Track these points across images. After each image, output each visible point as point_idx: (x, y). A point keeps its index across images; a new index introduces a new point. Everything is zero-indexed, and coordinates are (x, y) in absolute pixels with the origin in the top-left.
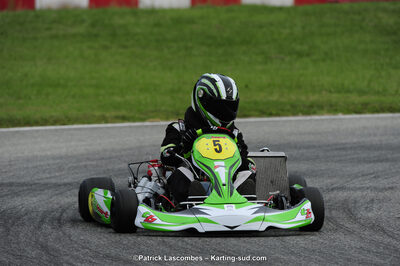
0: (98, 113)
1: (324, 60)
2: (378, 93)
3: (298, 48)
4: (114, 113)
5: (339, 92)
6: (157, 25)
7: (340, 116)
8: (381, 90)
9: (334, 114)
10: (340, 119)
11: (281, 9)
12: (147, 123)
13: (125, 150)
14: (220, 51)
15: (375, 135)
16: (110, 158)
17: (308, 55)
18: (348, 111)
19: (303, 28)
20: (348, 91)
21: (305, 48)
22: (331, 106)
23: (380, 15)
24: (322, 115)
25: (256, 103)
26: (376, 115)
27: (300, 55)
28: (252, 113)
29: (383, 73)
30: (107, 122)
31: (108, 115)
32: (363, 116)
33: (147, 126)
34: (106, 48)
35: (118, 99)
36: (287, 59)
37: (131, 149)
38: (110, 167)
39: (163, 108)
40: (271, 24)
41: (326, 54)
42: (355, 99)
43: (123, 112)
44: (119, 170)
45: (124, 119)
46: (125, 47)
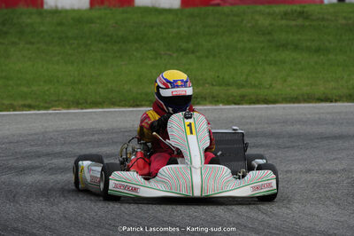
0: (6, 102)
1: (207, 57)
2: (255, 86)
3: (184, 45)
4: (21, 103)
5: (220, 85)
6: (60, 24)
7: (221, 106)
8: (257, 83)
9: (216, 105)
10: (221, 109)
11: (169, 11)
12: (50, 111)
13: (31, 135)
14: (116, 48)
15: (251, 123)
16: (17, 142)
17: (193, 52)
18: (228, 102)
19: (189, 28)
20: (228, 85)
21: (190, 46)
22: (213, 97)
23: (257, 17)
24: (205, 105)
25: (147, 94)
26: (252, 106)
27: (186, 52)
28: (143, 103)
29: (259, 69)
30: (14, 110)
31: (15, 103)
32: (241, 106)
33: (50, 114)
34: (14, 44)
35: (25, 89)
36: (175, 55)
37: (36, 134)
38: (17, 150)
39: (65, 98)
40: (161, 25)
41: (209, 51)
42: (234, 91)
43: (29, 102)
44: (26, 152)
45: (30, 107)
46: (32, 43)
